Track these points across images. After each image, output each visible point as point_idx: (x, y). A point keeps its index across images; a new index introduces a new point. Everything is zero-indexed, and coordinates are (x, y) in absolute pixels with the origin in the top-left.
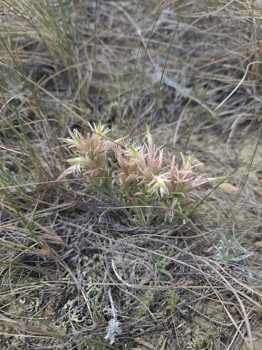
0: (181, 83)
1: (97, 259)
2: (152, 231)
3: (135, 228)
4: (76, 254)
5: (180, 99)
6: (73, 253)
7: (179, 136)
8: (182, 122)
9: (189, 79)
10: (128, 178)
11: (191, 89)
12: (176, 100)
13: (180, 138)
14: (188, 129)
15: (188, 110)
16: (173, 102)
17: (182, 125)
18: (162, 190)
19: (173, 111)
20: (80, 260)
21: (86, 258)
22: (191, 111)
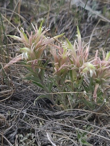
0: (93, 7)
1: (30, 138)
2: (75, 114)
3: (62, 112)
4: (14, 131)
5: (91, 19)
6: (12, 131)
7: (91, 48)
8: (93, 37)
9: (98, 4)
10: (61, 68)
11: (100, 12)
12: (88, 20)
13: (92, 49)
14: (98, 43)
15: (98, 28)
16: (85, 22)
17: (94, 39)
18: (91, 71)
19: (86, 28)
20: (17, 137)
21: (21, 136)
22: (100, 29)
